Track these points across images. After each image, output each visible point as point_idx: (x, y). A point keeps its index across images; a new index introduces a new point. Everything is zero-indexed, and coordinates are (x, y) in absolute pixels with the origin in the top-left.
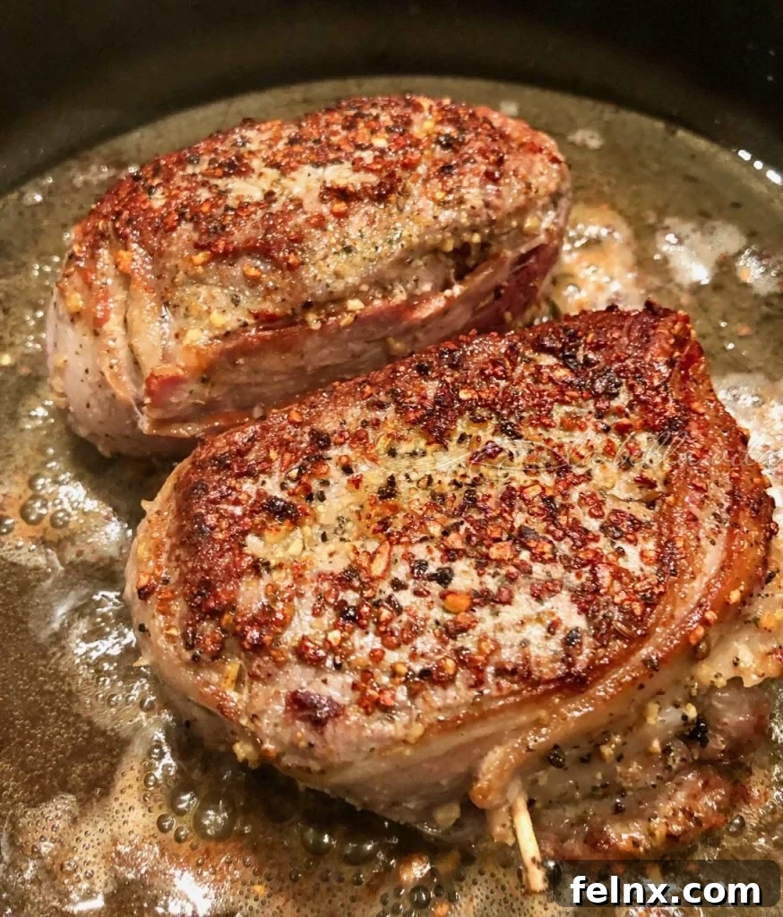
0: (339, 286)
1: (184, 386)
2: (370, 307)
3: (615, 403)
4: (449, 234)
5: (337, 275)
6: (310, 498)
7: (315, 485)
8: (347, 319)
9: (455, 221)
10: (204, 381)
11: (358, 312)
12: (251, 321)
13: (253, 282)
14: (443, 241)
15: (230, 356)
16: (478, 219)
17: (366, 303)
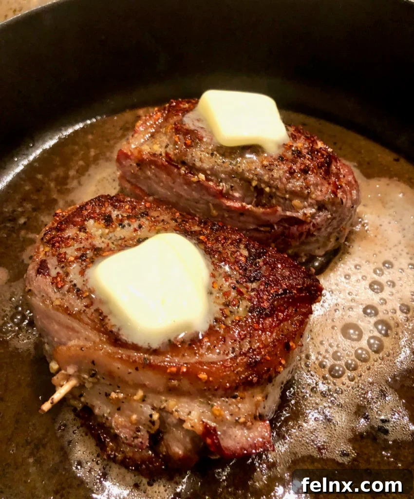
0: (198, 164)
1: (129, 160)
2: (207, 182)
3: (249, 285)
4: (256, 178)
5: (201, 160)
6: (120, 224)
7: (126, 222)
8: (195, 179)
9: (262, 175)
10: (138, 165)
11: (201, 180)
12: (164, 155)
13: (176, 143)
14: (253, 179)
15: (152, 162)
16: (272, 182)
17: (207, 180)
